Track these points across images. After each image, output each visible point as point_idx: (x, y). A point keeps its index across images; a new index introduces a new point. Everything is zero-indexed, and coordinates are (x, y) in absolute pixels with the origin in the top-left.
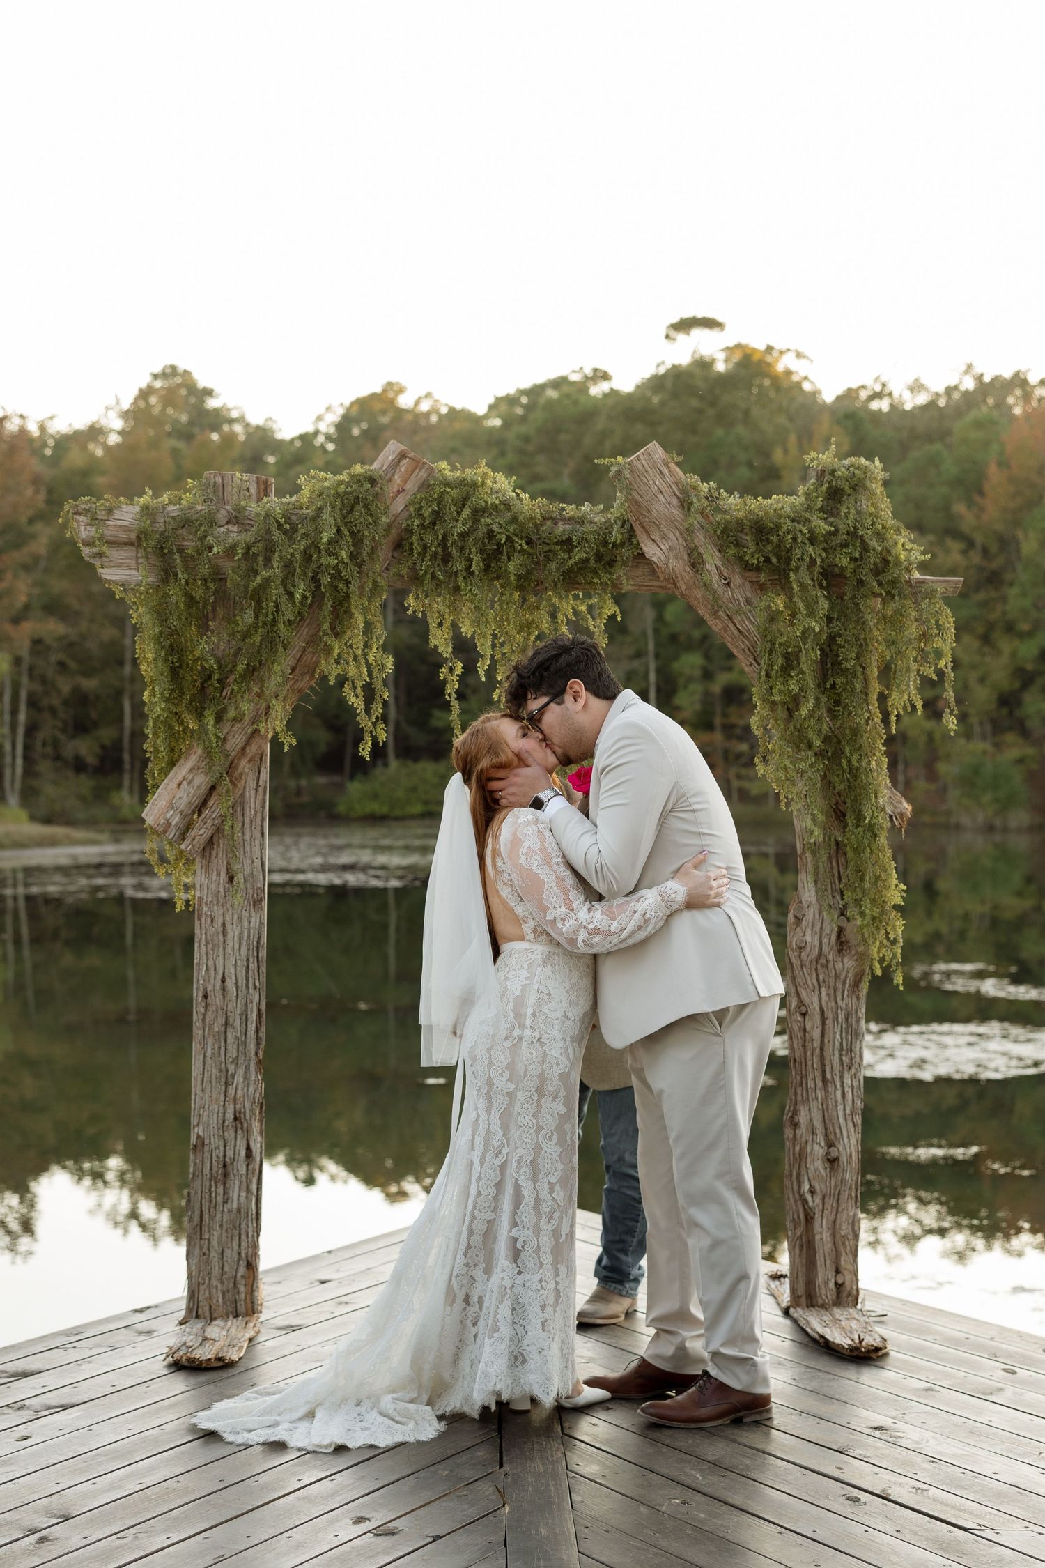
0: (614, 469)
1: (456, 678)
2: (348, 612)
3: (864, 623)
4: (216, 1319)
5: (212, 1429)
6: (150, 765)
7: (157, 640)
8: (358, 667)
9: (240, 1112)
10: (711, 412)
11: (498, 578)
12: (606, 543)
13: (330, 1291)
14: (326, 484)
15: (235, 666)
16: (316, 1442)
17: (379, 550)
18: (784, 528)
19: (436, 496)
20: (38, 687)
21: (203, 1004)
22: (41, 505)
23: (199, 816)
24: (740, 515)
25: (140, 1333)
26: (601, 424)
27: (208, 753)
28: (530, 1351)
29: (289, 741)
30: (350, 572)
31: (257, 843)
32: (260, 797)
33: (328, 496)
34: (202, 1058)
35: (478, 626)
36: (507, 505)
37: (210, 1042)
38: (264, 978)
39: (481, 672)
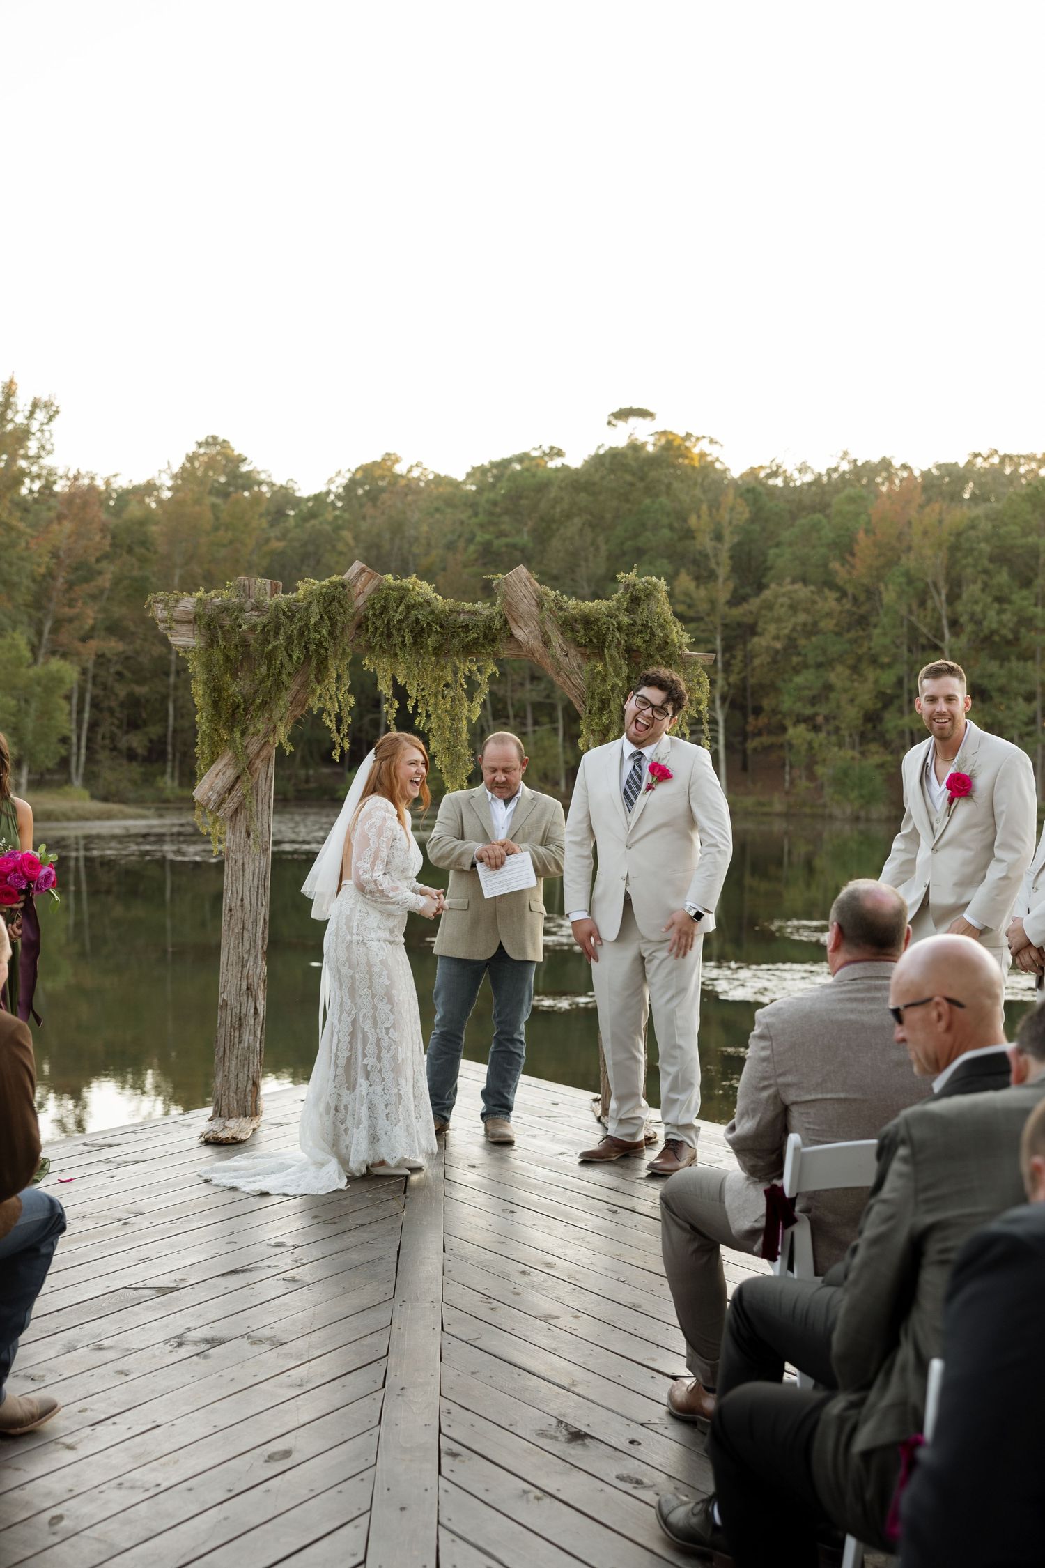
0: (495, 582)
1: (394, 711)
2: (326, 668)
4: (232, 1117)
6: (199, 762)
7: (205, 683)
8: (332, 703)
9: (251, 985)
11: (422, 648)
12: (490, 628)
14: (314, 587)
15: (254, 700)
17: (347, 629)
18: (602, 621)
19: (383, 596)
20: (101, 693)
21: (229, 915)
22: (108, 549)
23: (229, 795)
24: (575, 611)
25: (183, 1126)
27: (236, 755)
29: (289, 749)
30: (328, 643)
31: (266, 813)
32: (268, 783)
33: (316, 595)
34: (227, 949)
35: (408, 678)
36: (428, 603)
37: (233, 939)
38: (268, 899)
39: (410, 708)
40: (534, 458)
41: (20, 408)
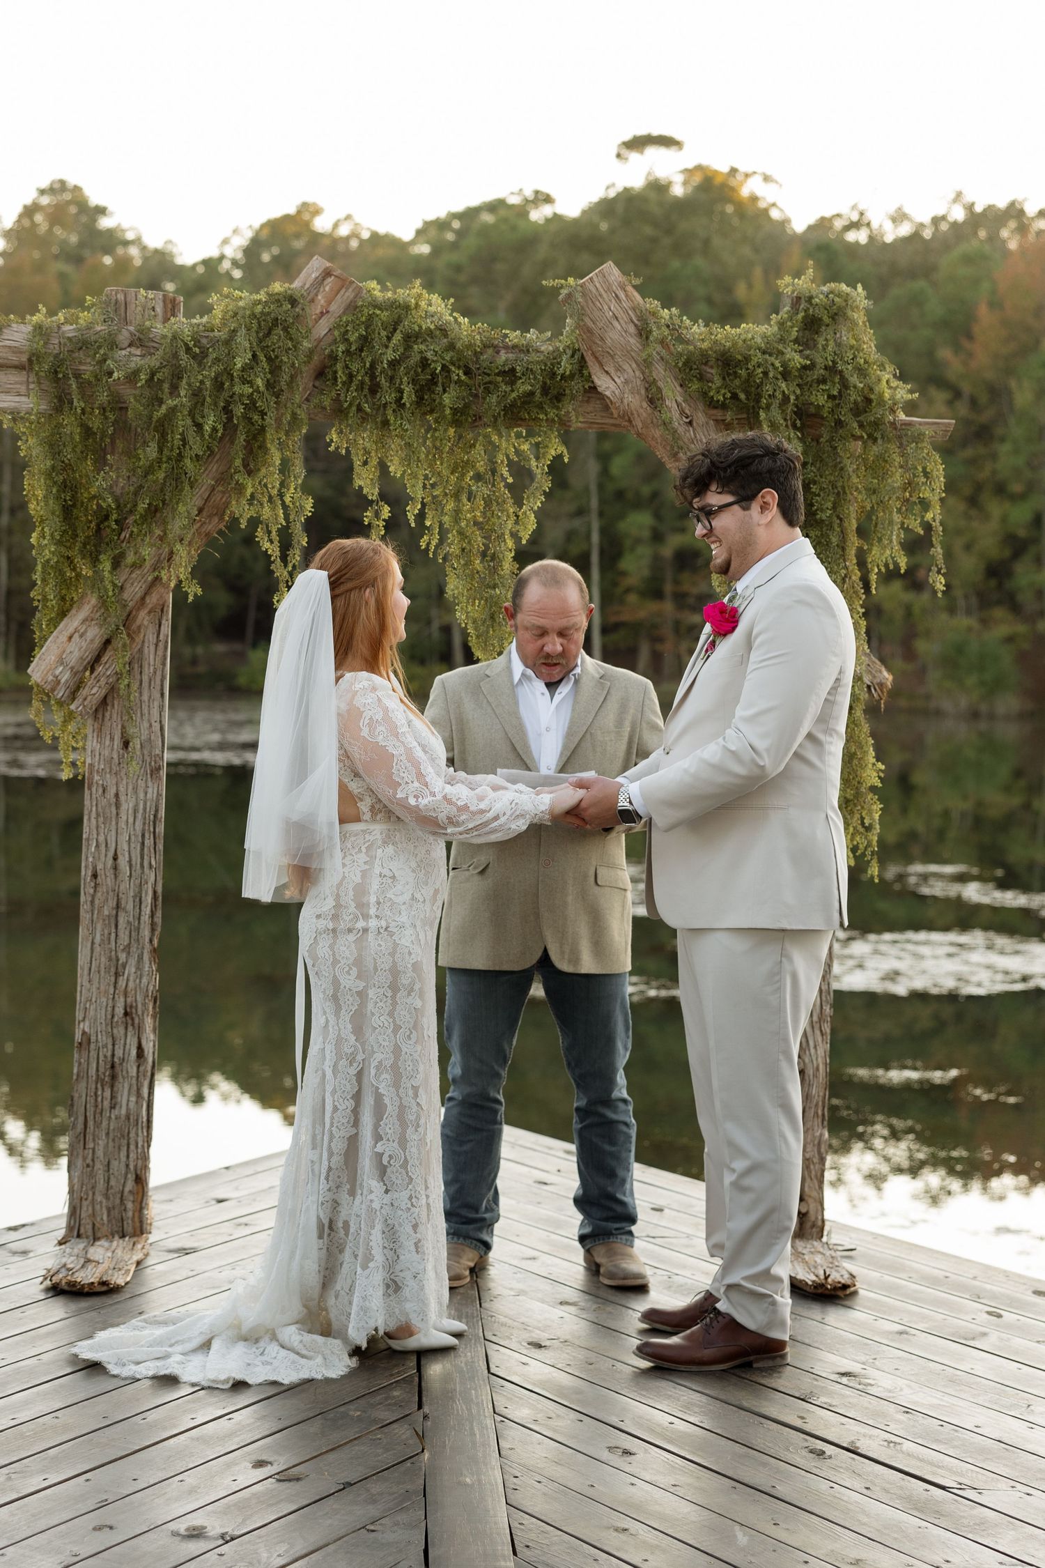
0: (564, 292)
1: (382, 523)
2: (263, 447)
3: (842, 469)
4: (99, 1239)
5: (96, 1360)
6: (38, 615)
7: (49, 475)
8: (273, 509)
9: (131, 1007)
10: (667, 241)
11: (432, 412)
12: (553, 375)
13: (227, 1211)
14: (241, 304)
15: (135, 506)
16: (212, 1377)
17: (299, 378)
18: (755, 361)
19: (364, 319)
21: (93, 884)
23: (92, 672)
24: (705, 345)
25: (15, 1253)
26: (542, 252)
27: (103, 603)
29: (193, 590)
30: (267, 402)
31: (156, 704)
32: (160, 653)
33: (243, 317)
34: (89, 945)
35: (409, 464)
36: (443, 331)
37: (99, 926)
38: (160, 856)
39: (411, 517)
40: (511, 207)
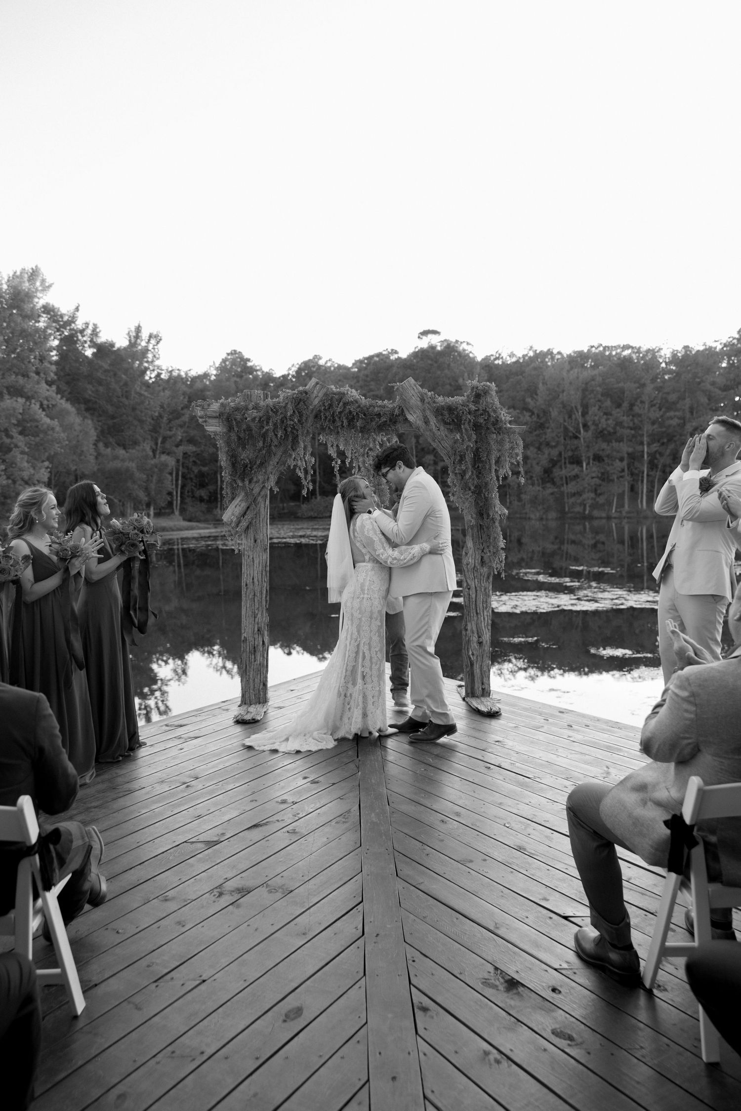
0: (396, 387)
1: (338, 466)
2: (297, 441)
3: (489, 443)
4: (252, 705)
5: (251, 745)
6: (225, 499)
7: (227, 453)
8: (302, 462)
9: (260, 628)
10: (436, 365)
11: (353, 428)
12: (393, 415)
13: (295, 694)
14: (289, 395)
15: (256, 462)
16: (289, 750)
17: (309, 418)
18: (459, 409)
19: (330, 398)
20: (186, 471)
21: (246, 588)
22: (186, 403)
23: (243, 518)
24: (443, 404)
25: (224, 710)
26: (395, 370)
27: (246, 494)
28: (369, 713)
29: (276, 490)
30: (299, 427)
31: (265, 528)
32: (266, 510)
33: (290, 399)
34: (245, 608)
35: (346, 446)
37: (248, 602)
39: (347, 463)
40: (384, 355)
41: (143, 338)
